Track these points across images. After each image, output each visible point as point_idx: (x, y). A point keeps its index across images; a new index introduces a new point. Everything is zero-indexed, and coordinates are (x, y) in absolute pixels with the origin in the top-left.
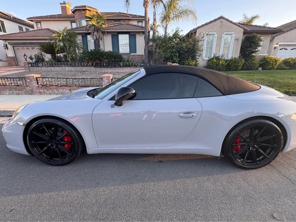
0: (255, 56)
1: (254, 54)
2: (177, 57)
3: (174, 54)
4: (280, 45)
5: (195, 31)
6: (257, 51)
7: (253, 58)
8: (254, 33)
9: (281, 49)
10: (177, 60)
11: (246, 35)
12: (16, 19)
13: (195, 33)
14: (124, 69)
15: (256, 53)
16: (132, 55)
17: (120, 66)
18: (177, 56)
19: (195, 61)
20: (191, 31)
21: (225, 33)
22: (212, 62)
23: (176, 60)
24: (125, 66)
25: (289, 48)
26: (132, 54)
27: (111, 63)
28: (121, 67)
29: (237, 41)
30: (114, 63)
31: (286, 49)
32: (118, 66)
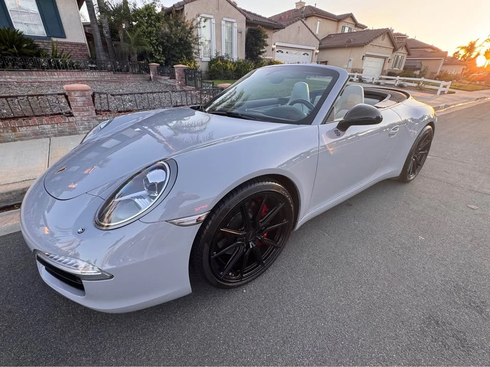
0: (262, 59)
1: (261, 56)
2: (159, 53)
3: (153, 47)
4: (277, 46)
5: (182, 8)
6: (263, 52)
7: (261, 62)
8: (259, 26)
9: (277, 52)
10: (163, 60)
11: (250, 27)
13: (182, 10)
14: (55, 75)
15: (264, 54)
16: (58, 43)
17: (40, 68)
18: (159, 51)
19: (193, 63)
20: (174, 6)
21: (224, 19)
22: (217, 65)
23: (160, 59)
24: (56, 68)
25: (285, 51)
26: (54, 39)
28: (43, 68)
29: (240, 34)
30: (18, 58)
31: (282, 52)
32: (33, 66)
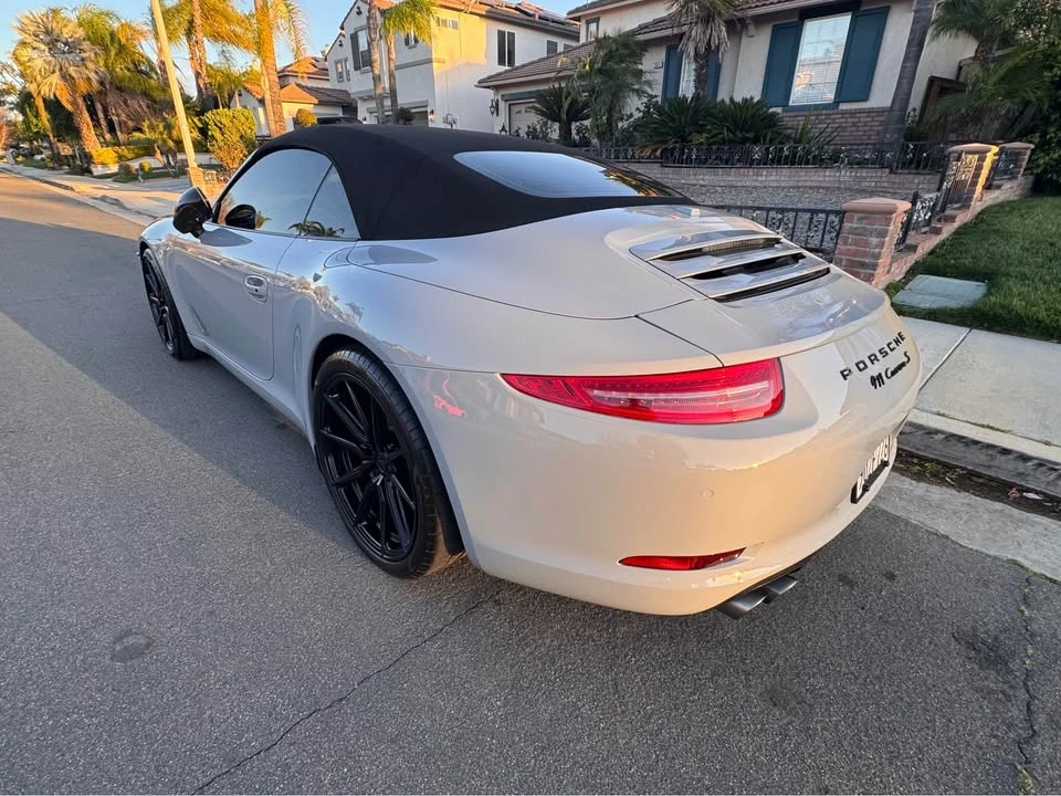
12: (548, 20)
14: (761, 175)
16: (844, 113)
17: (747, 162)
24: (773, 161)
26: (843, 107)
27: (714, 147)
28: (751, 163)
30: (726, 148)
32: (739, 161)
